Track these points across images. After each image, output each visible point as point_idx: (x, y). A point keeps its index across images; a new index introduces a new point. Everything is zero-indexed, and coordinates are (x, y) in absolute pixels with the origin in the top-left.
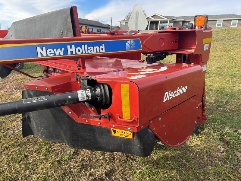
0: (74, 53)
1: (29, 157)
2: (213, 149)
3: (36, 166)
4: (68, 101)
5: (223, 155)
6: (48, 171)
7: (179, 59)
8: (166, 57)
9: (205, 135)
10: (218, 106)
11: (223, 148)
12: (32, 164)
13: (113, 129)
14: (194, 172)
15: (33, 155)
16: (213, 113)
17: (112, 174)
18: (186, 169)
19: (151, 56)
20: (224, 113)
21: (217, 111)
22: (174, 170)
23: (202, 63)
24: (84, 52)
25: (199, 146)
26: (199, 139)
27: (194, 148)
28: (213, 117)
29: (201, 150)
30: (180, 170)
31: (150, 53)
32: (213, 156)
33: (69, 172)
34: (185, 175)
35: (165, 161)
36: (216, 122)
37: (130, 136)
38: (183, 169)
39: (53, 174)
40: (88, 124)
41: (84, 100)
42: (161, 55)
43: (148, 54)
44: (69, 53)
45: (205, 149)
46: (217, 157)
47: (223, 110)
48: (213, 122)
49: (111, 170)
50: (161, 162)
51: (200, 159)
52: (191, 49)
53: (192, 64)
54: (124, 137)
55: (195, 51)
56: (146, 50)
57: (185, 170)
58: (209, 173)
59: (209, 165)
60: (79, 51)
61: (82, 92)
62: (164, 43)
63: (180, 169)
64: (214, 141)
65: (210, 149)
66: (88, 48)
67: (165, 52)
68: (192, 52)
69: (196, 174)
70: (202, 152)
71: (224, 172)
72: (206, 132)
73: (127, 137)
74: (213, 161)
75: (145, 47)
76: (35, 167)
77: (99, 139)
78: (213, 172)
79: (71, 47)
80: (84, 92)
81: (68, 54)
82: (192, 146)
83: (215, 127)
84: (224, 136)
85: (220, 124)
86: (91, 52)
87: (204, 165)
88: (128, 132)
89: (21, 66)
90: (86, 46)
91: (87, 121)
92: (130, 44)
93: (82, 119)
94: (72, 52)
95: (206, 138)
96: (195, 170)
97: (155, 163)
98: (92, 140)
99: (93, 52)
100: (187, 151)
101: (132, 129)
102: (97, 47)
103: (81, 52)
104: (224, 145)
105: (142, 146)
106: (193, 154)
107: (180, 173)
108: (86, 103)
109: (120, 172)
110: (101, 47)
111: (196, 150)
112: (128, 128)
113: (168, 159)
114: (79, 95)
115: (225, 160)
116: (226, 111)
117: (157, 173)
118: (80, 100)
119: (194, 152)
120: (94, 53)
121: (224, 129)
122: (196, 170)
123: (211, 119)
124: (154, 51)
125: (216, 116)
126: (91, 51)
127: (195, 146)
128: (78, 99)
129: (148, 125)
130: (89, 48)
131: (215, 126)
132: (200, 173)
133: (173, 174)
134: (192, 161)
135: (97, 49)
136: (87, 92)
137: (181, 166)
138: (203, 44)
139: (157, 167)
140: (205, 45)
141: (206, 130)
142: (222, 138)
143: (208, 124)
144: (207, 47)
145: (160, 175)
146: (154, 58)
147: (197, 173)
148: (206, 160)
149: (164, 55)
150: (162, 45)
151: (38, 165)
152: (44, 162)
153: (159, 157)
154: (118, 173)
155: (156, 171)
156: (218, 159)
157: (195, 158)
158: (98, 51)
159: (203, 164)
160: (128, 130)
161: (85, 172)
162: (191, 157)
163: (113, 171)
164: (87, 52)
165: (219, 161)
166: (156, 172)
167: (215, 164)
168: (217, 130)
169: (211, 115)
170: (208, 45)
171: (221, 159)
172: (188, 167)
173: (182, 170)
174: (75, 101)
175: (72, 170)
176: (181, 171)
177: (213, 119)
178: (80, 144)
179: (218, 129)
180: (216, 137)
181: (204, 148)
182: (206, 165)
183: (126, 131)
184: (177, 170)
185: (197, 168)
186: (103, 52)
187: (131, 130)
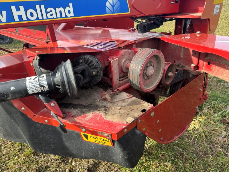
0: (24, 18)
1: (3, 147)
2: (214, 134)
3: (9, 160)
4: (10, 95)
5: (226, 140)
6: (21, 166)
7: (179, 27)
8: (162, 24)
9: (204, 115)
10: (218, 81)
11: (225, 132)
12: (4, 157)
13: (84, 133)
14: (192, 164)
15: (7, 145)
16: (212, 90)
17: (96, 169)
18: (183, 161)
19: (143, 22)
20: (225, 89)
21: (217, 87)
22: (169, 162)
23: (210, 31)
24: (40, 17)
25: (197, 129)
26: (197, 121)
27: (192, 132)
28: (213, 94)
29: (200, 135)
30: (175, 162)
31: (141, 18)
32: (213, 142)
33: (46, 167)
34: (181, 168)
35: (158, 150)
36: (216, 100)
37: (109, 143)
38: (180, 160)
39: (26, 170)
40: (49, 124)
41: (37, 92)
42: (156, 21)
43: (138, 20)
44: (17, 19)
45: (204, 134)
46: (218, 144)
47: (224, 86)
48: (213, 100)
49: (95, 163)
50: (153, 152)
51: (198, 146)
52: (197, 12)
53: (198, 32)
54: (101, 143)
55: (202, 14)
56: (136, 13)
57: (181, 162)
58: (210, 166)
59: (209, 154)
60: (32, 15)
61: (33, 80)
62: (160, 4)
63: (176, 160)
64: (215, 124)
65: (210, 133)
66: (46, 10)
67: (161, 16)
68: (198, 16)
69: (195, 167)
70: (201, 138)
71: (227, 164)
72: (205, 112)
73: (104, 144)
74: (214, 148)
75: (134, 8)
76: (7, 160)
77: (67, 144)
78: (214, 163)
79: (18, 10)
80: (35, 80)
81: (14, 20)
82: (189, 130)
83: (215, 106)
84: (225, 116)
85: (221, 103)
86: (52, 17)
87: (204, 154)
88: (105, 139)
89: (10, 41)
90: (43, 6)
91: (46, 121)
92: (112, 4)
93: (40, 118)
94: (20, 17)
95: (205, 120)
96: (193, 161)
97: (146, 153)
98: (57, 144)
99: (54, 16)
100: (184, 137)
101: (110, 135)
102: (62, 9)
103: (35, 17)
104: (226, 128)
105: (126, 155)
106: (191, 139)
107: (176, 165)
108: (40, 96)
109: (105, 166)
110: (67, 9)
111: (194, 134)
112: (105, 133)
113: (162, 148)
114: (28, 85)
115: (227, 146)
116: (228, 87)
117: (149, 167)
118: (30, 92)
119: (192, 137)
120: (57, 18)
121: (226, 108)
122: (195, 162)
123: (211, 96)
124: (147, 15)
125: (215, 93)
126: (52, 15)
127: (194, 130)
128: (26, 90)
129: (135, 125)
130: (48, 10)
131: (215, 104)
132: (199, 166)
133: (167, 168)
134: (190, 149)
135: (61, 12)
136: (41, 79)
137: (176, 157)
138: (214, 4)
139: (149, 158)
140: (216, 7)
141: (205, 110)
142: (224, 120)
143: (207, 102)
144: (218, 9)
145: (152, 170)
146: (147, 25)
147: (196, 165)
148: (206, 148)
149: (160, 22)
150: (158, 7)
151: (11, 158)
152: (18, 154)
153: (152, 144)
154: (103, 167)
155: (148, 164)
156: (220, 146)
157: (193, 145)
158: (64, 16)
159: (202, 152)
160: (104, 137)
161: (64, 166)
162: (188, 144)
163: (98, 164)
164: (45, 17)
165: (220, 148)
166: (147, 166)
167: (216, 153)
168: (217, 109)
169: (211, 92)
170: (219, 6)
171: (223, 145)
172: (186, 157)
173: (179, 162)
174: (22, 94)
175: (49, 164)
176: (177, 163)
177: (213, 96)
178: (43, 148)
179: (219, 108)
180: (217, 118)
181: (204, 132)
182: (206, 154)
183: (103, 138)
184: (173, 162)
185: (196, 159)
186: (71, 17)
187: (108, 136)
